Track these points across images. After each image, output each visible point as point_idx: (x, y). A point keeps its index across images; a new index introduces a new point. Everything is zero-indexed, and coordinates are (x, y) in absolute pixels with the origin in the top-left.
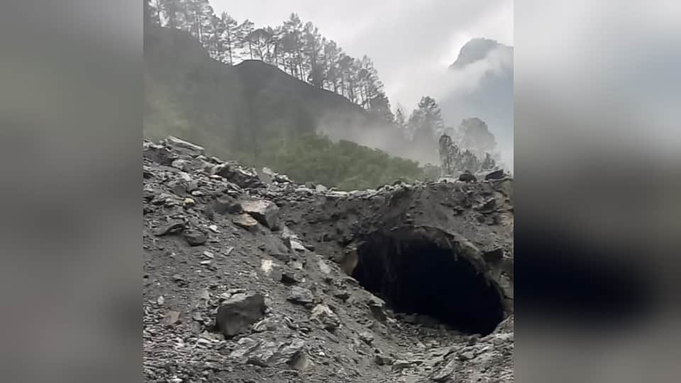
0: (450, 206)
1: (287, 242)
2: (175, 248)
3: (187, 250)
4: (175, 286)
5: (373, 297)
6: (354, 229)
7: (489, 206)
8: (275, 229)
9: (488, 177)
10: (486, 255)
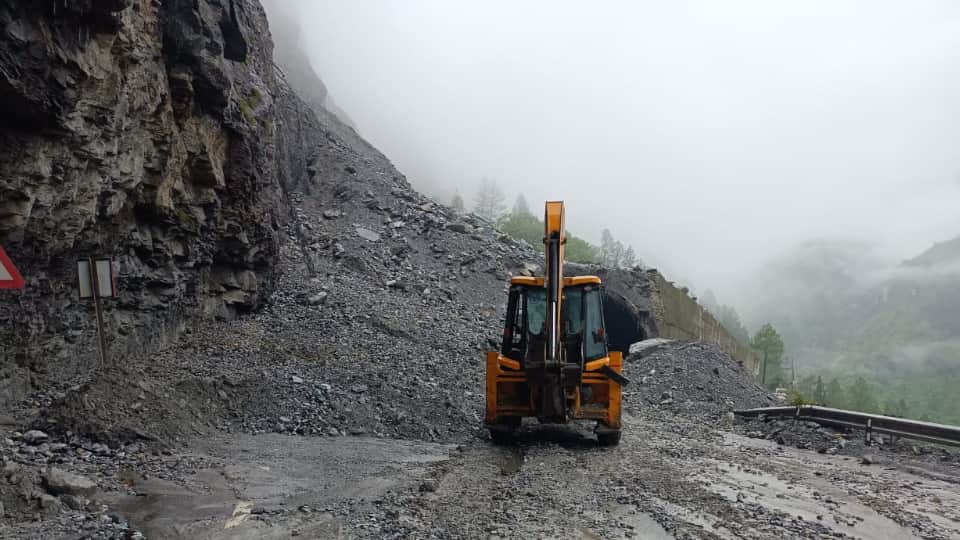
2: (490, 279)
3: (497, 282)
4: (488, 300)
7: (647, 287)
9: (648, 271)
10: (641, 312)
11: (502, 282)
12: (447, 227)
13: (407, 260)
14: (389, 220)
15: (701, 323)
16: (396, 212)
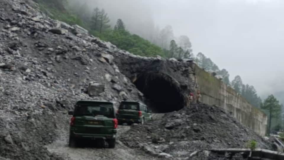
0: (172, 68)
1: (114, 69)
2: (77, 64)
3: (81, 65)
4: (74, 76)
5: (140, 92)
6: (137, 69)
7: (186, 71)
8: (111, 64)
9: (188, 61)
10: (182, 86)
11: (85, 66)
12: (50, 31)
13: (18, 51)
14: (9, 26)
15: (225, 94)
16: (14, 21)
